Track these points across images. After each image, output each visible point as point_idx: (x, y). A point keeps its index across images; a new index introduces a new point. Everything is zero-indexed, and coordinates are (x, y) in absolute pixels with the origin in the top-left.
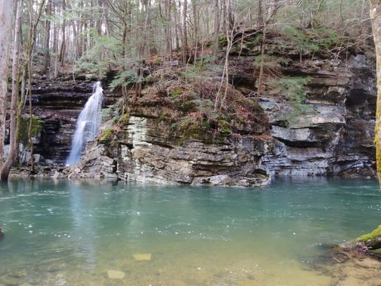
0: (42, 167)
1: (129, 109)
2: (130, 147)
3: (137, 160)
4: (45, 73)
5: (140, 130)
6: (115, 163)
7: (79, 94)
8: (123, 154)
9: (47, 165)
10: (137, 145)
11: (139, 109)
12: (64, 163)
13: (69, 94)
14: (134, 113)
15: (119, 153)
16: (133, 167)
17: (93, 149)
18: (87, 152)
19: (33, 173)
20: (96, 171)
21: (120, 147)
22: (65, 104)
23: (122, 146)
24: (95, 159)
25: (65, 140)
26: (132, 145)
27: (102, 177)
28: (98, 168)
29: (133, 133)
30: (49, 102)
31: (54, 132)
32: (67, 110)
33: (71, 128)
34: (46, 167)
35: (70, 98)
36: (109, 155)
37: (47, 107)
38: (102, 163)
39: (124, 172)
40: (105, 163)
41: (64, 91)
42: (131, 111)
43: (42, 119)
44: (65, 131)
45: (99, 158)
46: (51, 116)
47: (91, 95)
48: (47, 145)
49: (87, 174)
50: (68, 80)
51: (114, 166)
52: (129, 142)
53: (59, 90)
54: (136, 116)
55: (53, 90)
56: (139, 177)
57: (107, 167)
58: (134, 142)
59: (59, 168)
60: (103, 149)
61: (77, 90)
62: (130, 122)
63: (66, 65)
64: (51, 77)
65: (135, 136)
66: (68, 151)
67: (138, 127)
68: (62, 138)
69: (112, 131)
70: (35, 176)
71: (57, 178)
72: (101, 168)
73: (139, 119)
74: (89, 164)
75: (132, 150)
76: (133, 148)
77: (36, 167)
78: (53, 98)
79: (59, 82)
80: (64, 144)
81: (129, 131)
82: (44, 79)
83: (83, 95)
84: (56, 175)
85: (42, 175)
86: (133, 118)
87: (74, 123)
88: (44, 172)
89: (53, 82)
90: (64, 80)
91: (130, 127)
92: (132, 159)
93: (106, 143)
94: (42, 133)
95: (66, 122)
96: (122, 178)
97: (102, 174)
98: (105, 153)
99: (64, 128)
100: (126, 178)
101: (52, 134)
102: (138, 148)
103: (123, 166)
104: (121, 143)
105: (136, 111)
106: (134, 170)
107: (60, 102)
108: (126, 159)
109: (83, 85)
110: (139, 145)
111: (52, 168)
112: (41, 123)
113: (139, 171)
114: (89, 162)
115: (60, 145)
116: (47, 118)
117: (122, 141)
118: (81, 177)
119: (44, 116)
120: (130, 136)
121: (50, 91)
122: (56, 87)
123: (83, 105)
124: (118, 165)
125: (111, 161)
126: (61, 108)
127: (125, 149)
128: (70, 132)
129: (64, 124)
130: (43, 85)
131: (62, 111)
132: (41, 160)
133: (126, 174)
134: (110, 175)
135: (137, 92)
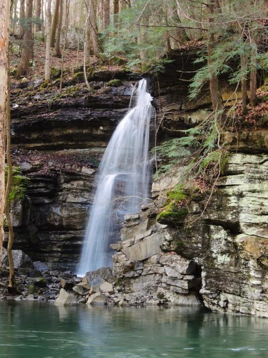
0: (30, 280)
1: (228, 136)
2: (233, 229)
3: (252, 263)
4: (24, 73)
5: (257, 186)
6: (195, 270)
7: (97, 113)
8: (215, 249)
9: (39, 274)
10: (250, 225)
11: (254, 134)
12: (74, 269)
13: (78, 115)
14: (242, 145)
15: (207, 245)
16: (242, 279)
17: (139, 236)
18: (126, 243)
19: (13, 291)
20: (148, 289)
21: (208, 231)
22: (69, 137)
23: (212, 227)
24: (144, 261)
25: (69, 217)
26: (237, 224)
27: (164, 304)
28: (153, 283)
29: (240, 196)
30: (34, 136)
31: (47, 201)
32: (71, 151)
33: (83, 191)
34: (38, 279)
35: (78, 124)
36: (181, 251)
37: (32, 145)
38: (161, 270)
39: (219, 291)
40: (169, 271)
41: (67, 107)
42: (234, 141)
43: (24, 172)
44: (71, 198)
45: (154, 258)
46: (41, 166)
47: (124, 113)
48: (33, 229)
49: (127, 296)
50: (73, 82)
51: (190, 277)
52: (230, 217)
53: (55, 107)
54: (245, 151)
55: (44, 108)
56: (257, 305)
57: (174, 279)
58: (244, 218)
59: (63, 282)
60: (168, 237)
61: (93, 103)
62: (231, 168)
63: (64, 52)
64: (37, 82)
65: (244, 202)
66: (79, 242)
67: (251, 180)
68: (65, 213)
69: (187, 193)
70: (18, 299)
71: (65, 305)
72: (159, 282)
73: (253, 158)
74: (131, 274)
75: (239, 238)
76: (239, 232)
77: (18, 280)
78: (43, 126)
79: (55, 88)
80: (70, 228)
81: (230, 191)
82: (23, 86)
83: (106, 114)
84: (62, 299)
85: (30, 298)
86: (238, 158)
87: (89, 178)
88: (34, 292)
89: (43, 90)
90: (64, 85)
91: (231, 179)
92: (238, 259)
93: (174, 222)
94: (24, 203)
95: (73, 176)
96: (214, 308)
97: (161, 296)
98: (173, 247)
99: (69, 190)
100: (225, 308)
101: (43, 204)
102: (253, 231)
103: (217, 277)
104: (210, 222)
105: (246, 140)
106: (246, 288)
107: (57, 134)
108: (223, 259)
109: (106, 92)
110: (257, 225)
111: (50, 282)
112: (23, 181)
113: (257, 291)
114: (131, 268)
115: (62, 229)
116: (34, 170)
117: (214, 216)
118: (116, 304)
119: (27, 166)
120: (233, 202)
121: (37, 110)
122: (49, 101)
123: (106, 138)
124: (203, 274)
125: (182, 265)
126: (61, 147)
127: (221, 235)
128: (80, 200)
129: (67, 182)
130: (23, 98)
131: (61, 152)
132: (25, 264)
133: (223, 297)
134: (182, 300)
135: (245, 95)
